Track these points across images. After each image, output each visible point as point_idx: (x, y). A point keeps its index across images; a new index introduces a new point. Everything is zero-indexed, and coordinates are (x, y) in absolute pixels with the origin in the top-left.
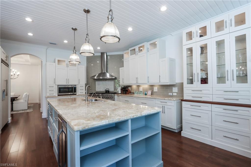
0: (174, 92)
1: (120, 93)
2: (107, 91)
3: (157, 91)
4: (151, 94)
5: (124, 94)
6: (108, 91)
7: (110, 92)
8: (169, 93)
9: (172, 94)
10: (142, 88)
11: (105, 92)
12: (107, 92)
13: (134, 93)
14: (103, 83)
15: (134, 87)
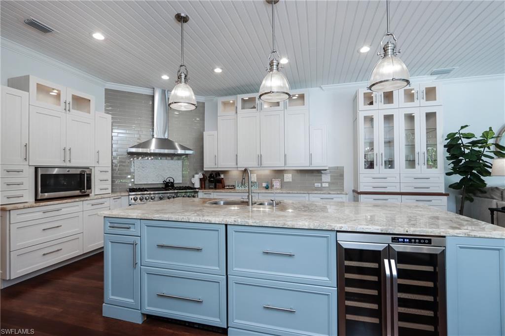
0: (323, 182)
1: (199, 187)
2: (169, 182)
3: (291, 181)
4: (281, 186)
5: (212, 188)
6: (171, 182)
7: (175, 186)
8: (316, 184)
9: (320, 184)
10: (255, 175)
11: (164, 186)
12: (170, 186)
13: (234, 186)
14: (154, 164)
15: (235, 174)
